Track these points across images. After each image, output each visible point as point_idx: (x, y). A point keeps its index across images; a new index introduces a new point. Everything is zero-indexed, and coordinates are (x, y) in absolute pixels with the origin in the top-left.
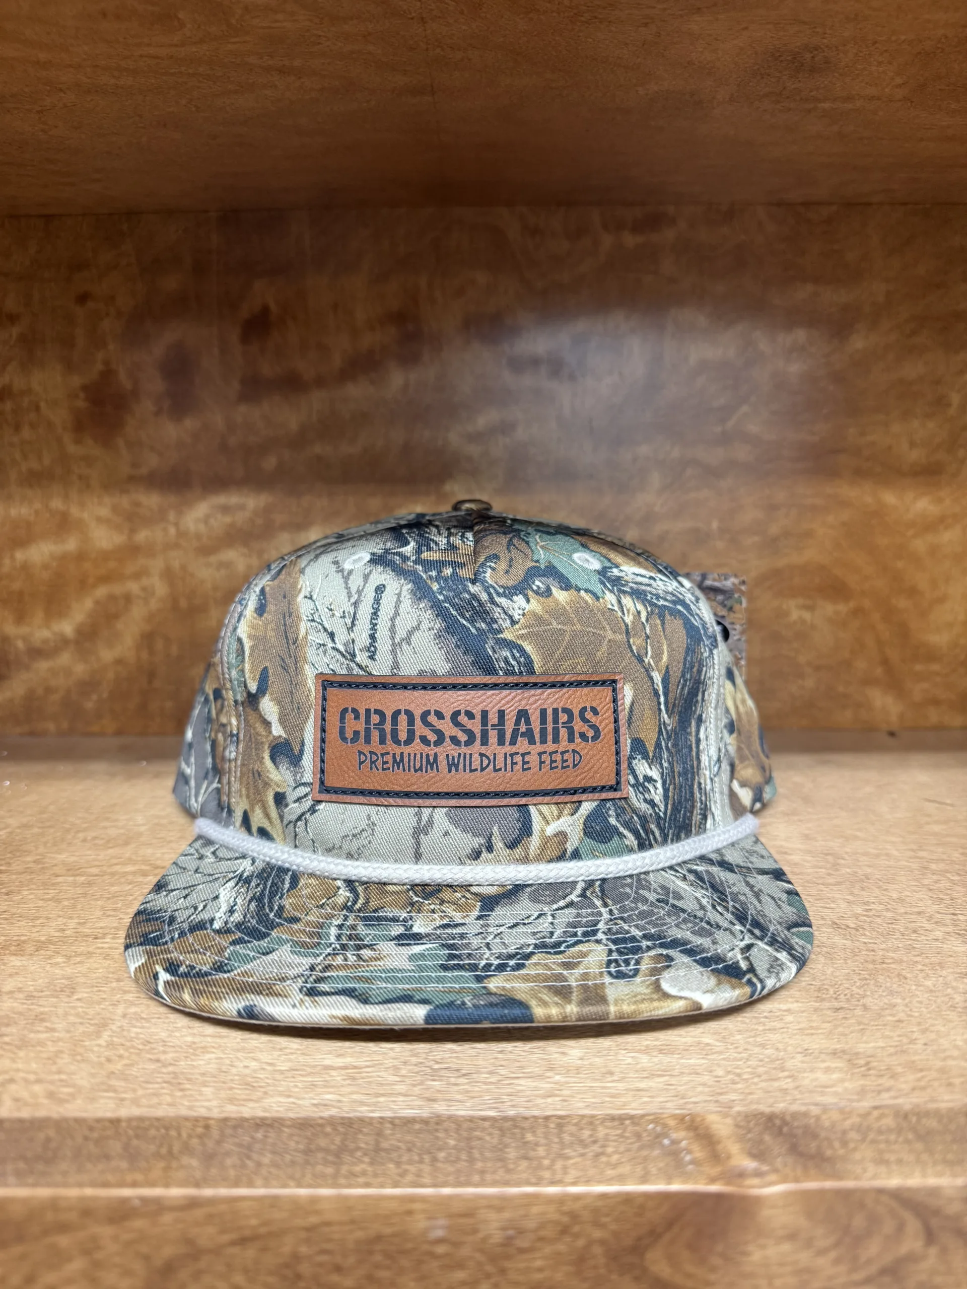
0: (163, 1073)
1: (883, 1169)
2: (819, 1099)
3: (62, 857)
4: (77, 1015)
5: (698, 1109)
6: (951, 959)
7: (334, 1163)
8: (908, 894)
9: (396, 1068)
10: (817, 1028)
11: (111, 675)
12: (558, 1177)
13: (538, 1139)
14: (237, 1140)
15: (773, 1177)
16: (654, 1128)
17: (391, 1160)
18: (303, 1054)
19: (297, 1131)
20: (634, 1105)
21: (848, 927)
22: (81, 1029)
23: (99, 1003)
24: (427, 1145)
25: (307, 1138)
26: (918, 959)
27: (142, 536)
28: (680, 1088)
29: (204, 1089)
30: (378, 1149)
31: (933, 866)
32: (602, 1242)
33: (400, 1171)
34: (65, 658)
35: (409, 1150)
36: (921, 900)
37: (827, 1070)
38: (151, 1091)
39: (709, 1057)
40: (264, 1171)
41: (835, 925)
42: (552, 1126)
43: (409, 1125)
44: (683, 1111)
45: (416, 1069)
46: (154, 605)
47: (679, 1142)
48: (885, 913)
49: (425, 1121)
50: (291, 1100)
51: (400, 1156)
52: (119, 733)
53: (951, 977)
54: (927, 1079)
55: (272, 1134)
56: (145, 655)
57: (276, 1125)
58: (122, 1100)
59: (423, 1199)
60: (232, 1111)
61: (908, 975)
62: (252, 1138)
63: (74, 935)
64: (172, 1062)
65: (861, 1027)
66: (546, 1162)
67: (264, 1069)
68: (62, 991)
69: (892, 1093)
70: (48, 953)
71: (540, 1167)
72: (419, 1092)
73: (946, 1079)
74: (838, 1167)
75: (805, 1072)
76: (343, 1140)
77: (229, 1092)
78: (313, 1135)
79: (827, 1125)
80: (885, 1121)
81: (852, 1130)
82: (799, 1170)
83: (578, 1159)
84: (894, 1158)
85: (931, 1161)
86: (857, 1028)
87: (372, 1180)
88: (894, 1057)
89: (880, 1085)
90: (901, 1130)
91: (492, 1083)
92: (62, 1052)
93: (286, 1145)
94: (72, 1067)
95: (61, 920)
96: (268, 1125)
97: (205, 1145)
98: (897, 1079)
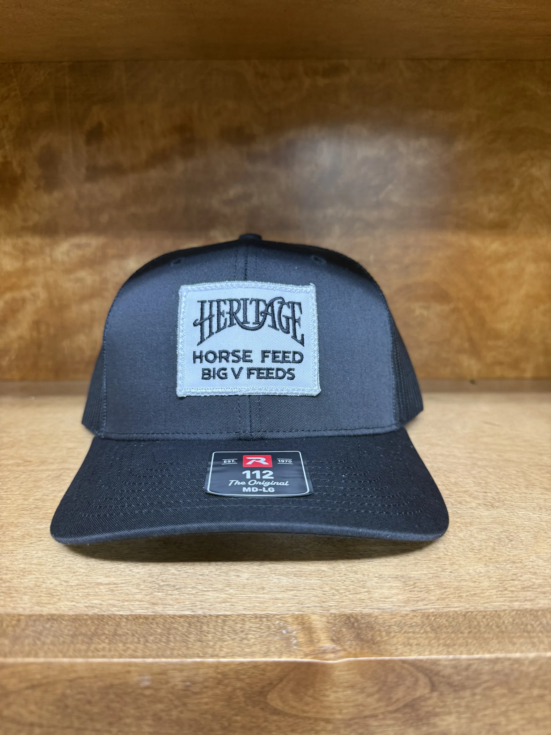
0: (3, 587)
1: (407, 649)
2: (381, 605)
5: (308, 611)
6: (478, 520)
7: (87, 643)
8: (461, 479)
9: (138, 585)
11: (16, 346)
12: (216, 653)
13: (210, 629)
14: (34, 629)
15: (342, 653)
16: (279, 624)
17: (121, 641)
18: (86, 575)
19: (70, 623)
20: (272, 608)
24: (144, 632)
25: (76, 628)
27: (31, 263)
28: (301, 598)
29: (24, 597)
30: (115, 634)
31: (480, 463)
32: (242, 689)
33: (125, 648)
35: (133, 635)
36: (468, 484)
37: (391, 587)
39: (323, 579)
40: (46, 648)
42: (220, 621)
43: (136, 620)
44: (300, 613)
45: (150, 585)
46: (39, 304)
47: (292, 632)
49: (146, 618)
50: (74, 603)
51: (127, 639)
53: (475, 531)
54: (448, 593)
55: (56, 625)
56: (35, 334)
57: (59, 619)
59: (136, 665)
60: (37, 610)
62: (44, 627)
64: (9, 580)
66: (211, 643)
67: (62, 584)
69: (425, 602)
71: (208, 646)
72: (148, 599)
73: (459, 593)
74: (381, 648)
75: (377, 589)
76: (96, 629)
77: (38, 598)
78: (80, 625)
79: (381, 622)
80: (415, 620)
81: (394, 625)
82: (358, 650)
83: (230, 642)
84: (415, 642)
85: (436, 645)
86: (413, 562)
87: (107, 654)
88: (432, 580)
89: (419, 597)
90: (424, 625)
91: (192, 594)
93: (62, 631)
96: (54, 619)
97: (15, 631)
98: (430, 594)
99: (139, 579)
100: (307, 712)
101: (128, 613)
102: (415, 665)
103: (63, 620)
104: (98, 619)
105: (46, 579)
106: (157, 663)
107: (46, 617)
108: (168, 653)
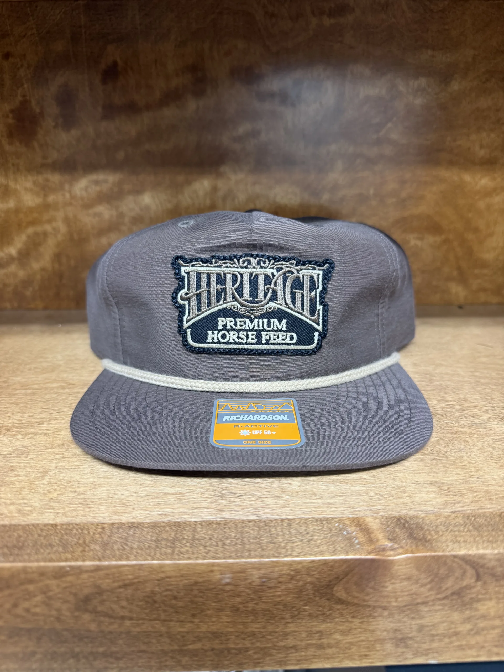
0: (79, 499)
1: (456, 545)
2: (424, 508)
3: (18, 379)
4: (31, 467)
5: (360, 515)
6: (491, 431)
7: (171, 547)
8: (469, 396)
9: (202, 493)
10: (422, 470)
11: (38, 277)
12: (289, 553)
13: (278, 532)
14: (119, 536)
15: (400, 551)
16: (338, 526)
17: (201, 545)
18: (153, 486)
19: (151, 530)
20: (327, 512)
21: (438, 414)
22: (34, 475)
23: (42, 461)
24: (220, 536)
25: (157, 534)
26: (474, 432)
27: (51, 198)
28: (351, 503)
29: (100, 507)
30: (194, 539)
31: (482, 381)
32: (311, 583)
33: (206, 551)
34: (13, 268)
35: (211, 539)
36: (476, 399)
37: (428, 492)
38: (73, 508)
39: (366, 486)
40: (134, 551)
42: (285, 525)
43: (210, 526)
44: (353, 516)
45: (213, 493)
46: (60, 237)
47: (352, 533)
48: (457, 407)
49: (219, 523)
50: (147, 512)
51: (206, 543)
52: (46, 308)
53: (491, 441)
54: (479, 496)
55: (138, 532)
56: (56, 266)
58: (58, 513)
59: (219, 565)
60: (116, 519)
61: (469, 441)
62: (127, 534)
63: (27, 423)
64: (83, 493)
65: (446, 469)
66: (283, 545)
67: (132, 495)
68: (22, 454)
69: (461, 505)
70: (14, 433)
71: (279, 547)
72: (215, 506)
73: (489, 497)
74: (434, 545)
75: (416, 494)
76: (176, 535)
77: (113, 508)
78: (160, 532)
79: (428, 523)
80: (457, 520)
81: (441, 525)
82: (414, 547)
83: (299, 543)
84: (462, 539)
85: (481, 541)
86: (443, 469)
87: (191, 556)
88: (462, 485)
89: (455, 500)
90: (466, 525)
91: (253, 500)
92: (24, 488)
93: (146, 537)
94: (30, 496)
95: (19, 415)
96: (135, 527)
97: (102, 538)
98: (463, 497)
99: (202, 488)
100: (368, 601)
101: (200, 520)
102: (465, 559)
103: (143, 527)
104: (175, 526)
105: (116, 491)
106: (237, 563)
107: (127, 525)
108: (246, 554)
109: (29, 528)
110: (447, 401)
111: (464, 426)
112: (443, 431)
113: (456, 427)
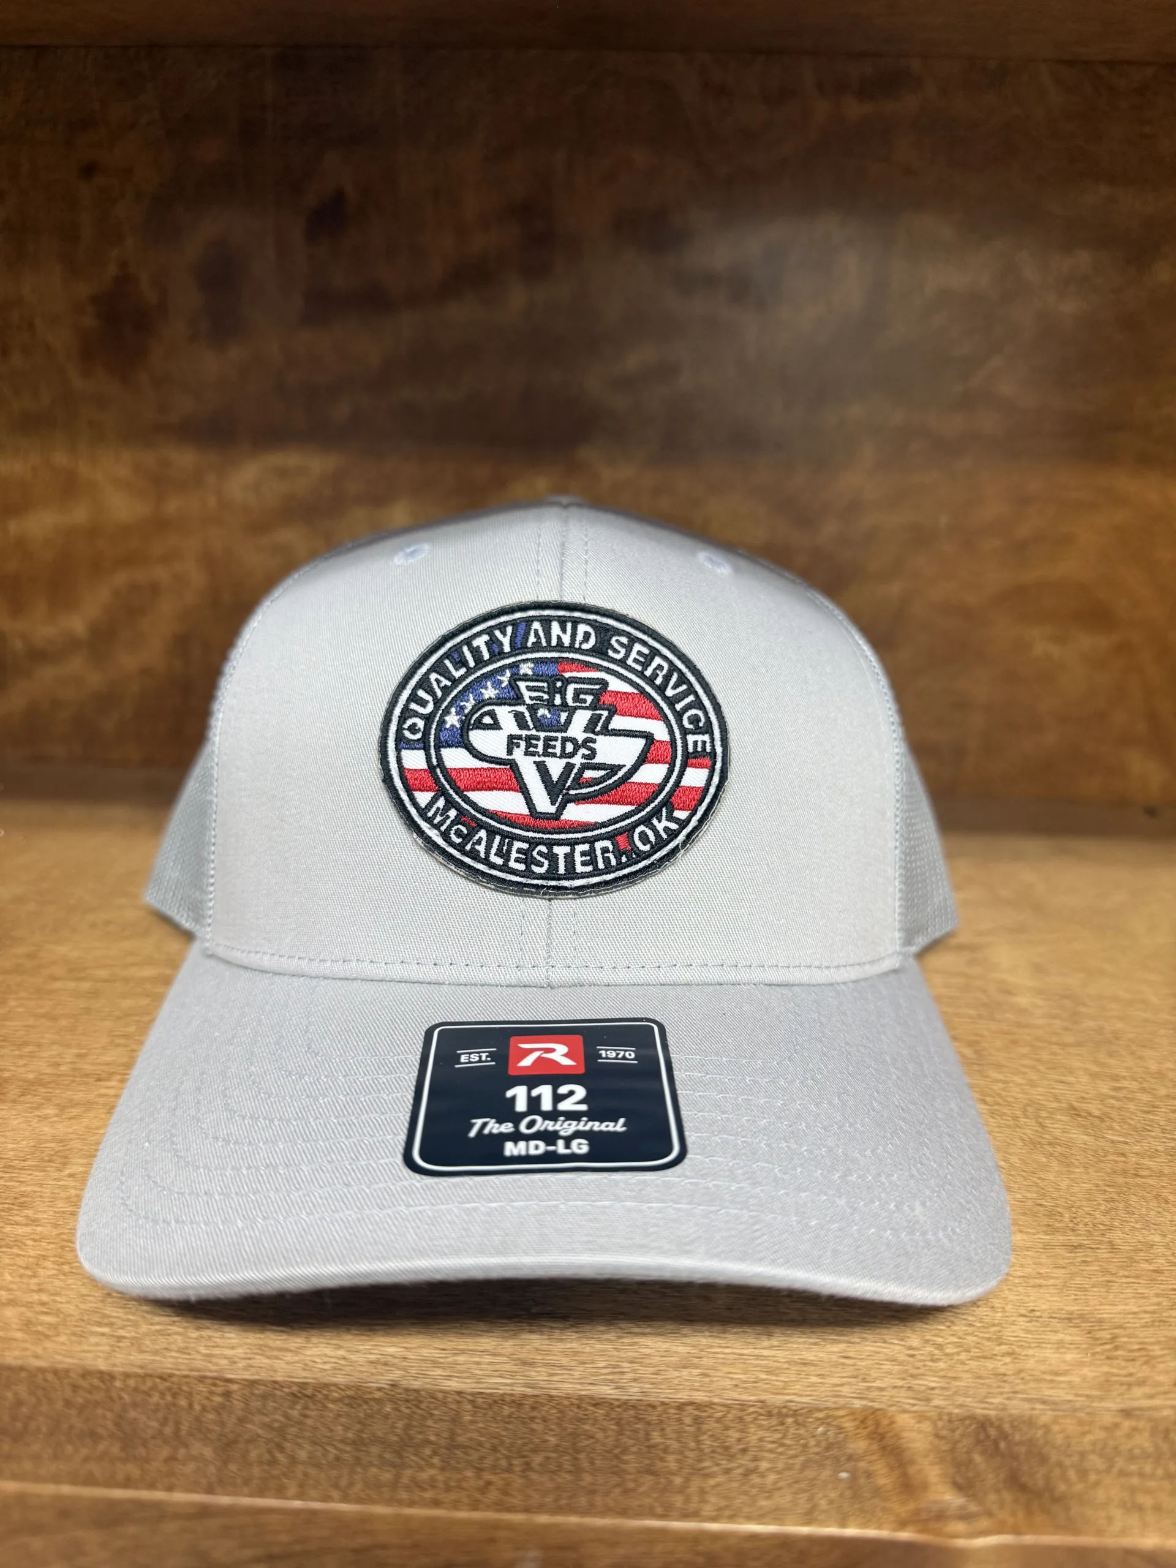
1: (1134, 1519)
2: (1048, 1393)
3: (63, 950)
5: (882, 1402)
7: (393, 1465)
10: (1047, 1277)
11: (134, 688)
12: (693, 1506)
13: (669, 1442)
14: (266, 1420)
15: (984, 1523)
16: (824, 1433)
17: (469, 1463)
19: (346, 1409)
21: (1090, 1114)
24: (520, 1442)
25: (360, 1422)
30: (453, 1446)
33: (481, 1483)
35: (494, 1449)
37: (1060, 1345)
38: (158, 1327)
40: (299, 1473)
41: (1074, 1112)
42: (688, 1420)
43: (495, 1408)
44: (864, 1402)
46: (188, 598)
48: (1139, 1095)
49: (518, 1402)
50: (341, 1352)
51: (482, 1458)
52: (146, 763)
56: (178, 664)
58: (120, 1338)
59: (511, 1527)
62: (287, 1416)
63: (71, 1073)
65: (1108, 1277)
66: (678, 1480)
68: (50, 1161)
69: (1147, 1390)
70: (37, 1099)
71: (671, 1487)
74: (1073, 1512)
75: (1029, 1347)
76: (408, 1427)
78: (367, 1416)
79: (1060, 1442)
80: (1138, 1440)
81: (1093, 1452)
82: (1021, 1515)
83: (721, 1479)
84: (1150, 1502)
86: (1101, 1279)
87: (442, 1496)
88: (1151, 1330)
89: (1131, 1375)
90: (1161, 1456)
92: (44, 1257)
93: (331, 1431)
94: (57, 1283)
95: (55, 1050)
96: (308, 1397)
97: (223, 1424)
98: (1154, 1367)
101: (473, 1386)
103: (326, 1397)
104: (407, 1401)
106: (557, 1525)
107: (287, 1390)
108: (583, 1501)
109: (46, 1380)
110: (1116, 1078)
111: (1154, 1154)
112: (1103, 1165)
113: (1137, 1154)
